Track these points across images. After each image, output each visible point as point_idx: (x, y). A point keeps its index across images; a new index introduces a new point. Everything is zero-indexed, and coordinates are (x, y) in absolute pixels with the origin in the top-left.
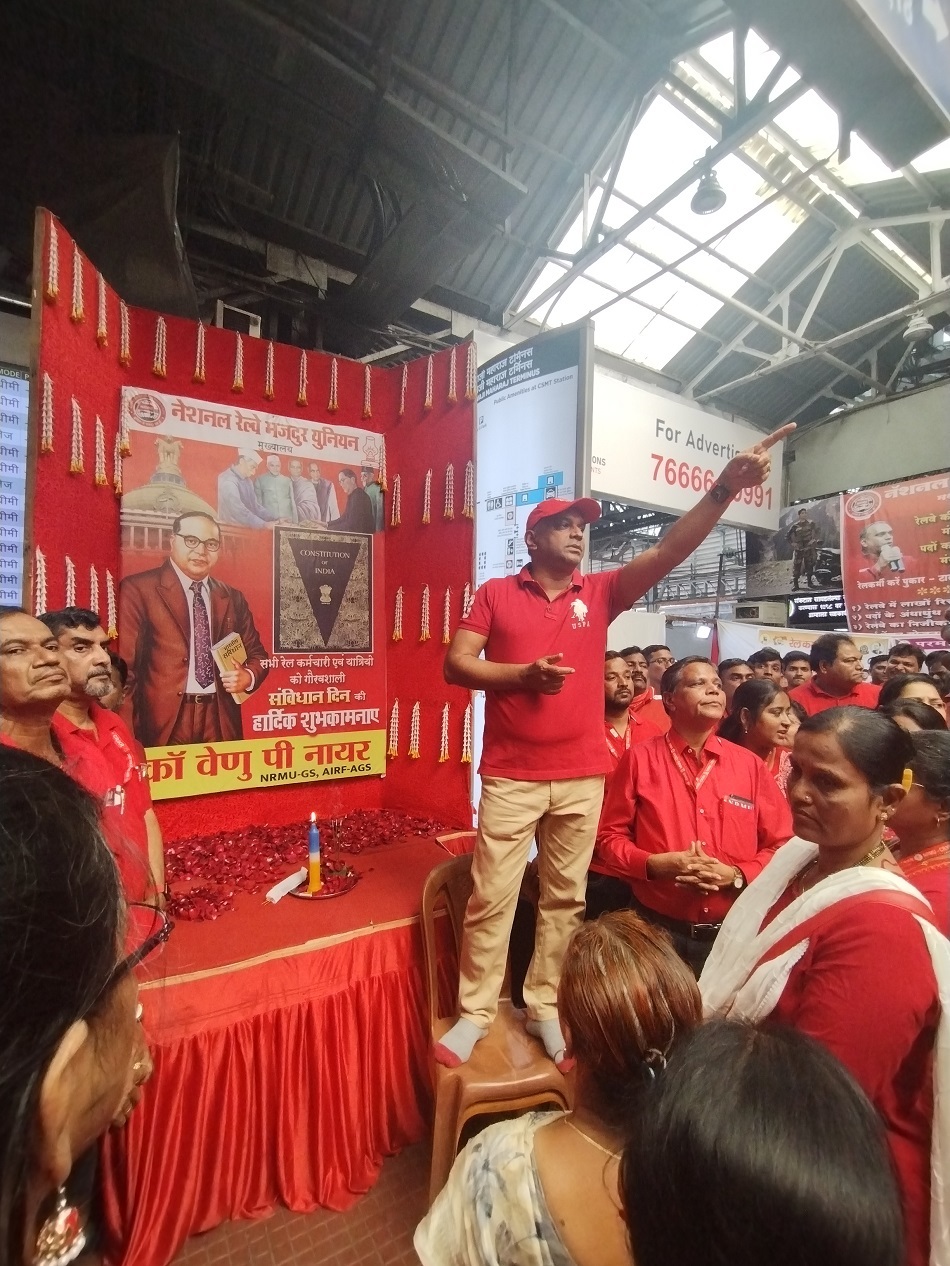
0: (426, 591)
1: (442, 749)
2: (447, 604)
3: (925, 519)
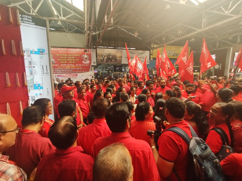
0: (7, 73)
2: (17, 77)
3: (58, 55)
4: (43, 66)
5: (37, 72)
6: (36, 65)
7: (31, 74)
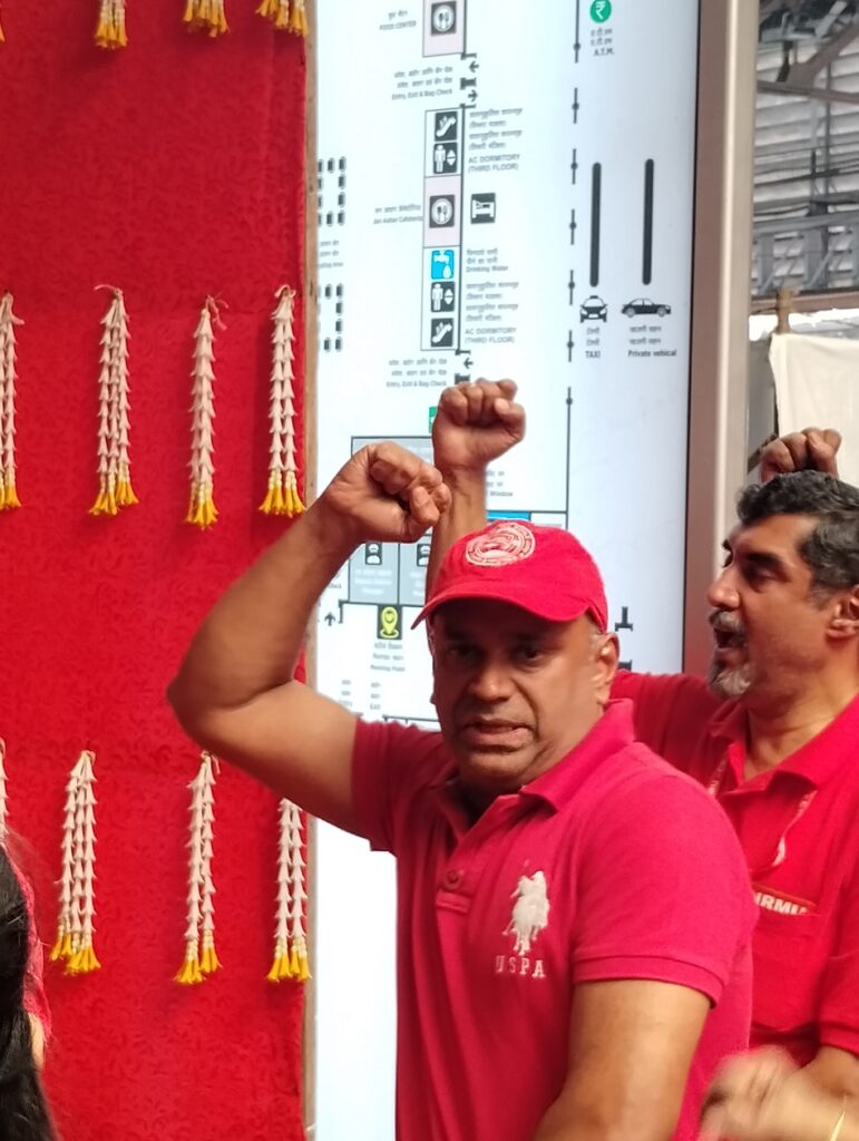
0: (116, 317)
1: (193, 932)
2: (205, 370)
4: (597, 169)
5: (509, 296)
6: (511, 161)
7: (443, 330)
